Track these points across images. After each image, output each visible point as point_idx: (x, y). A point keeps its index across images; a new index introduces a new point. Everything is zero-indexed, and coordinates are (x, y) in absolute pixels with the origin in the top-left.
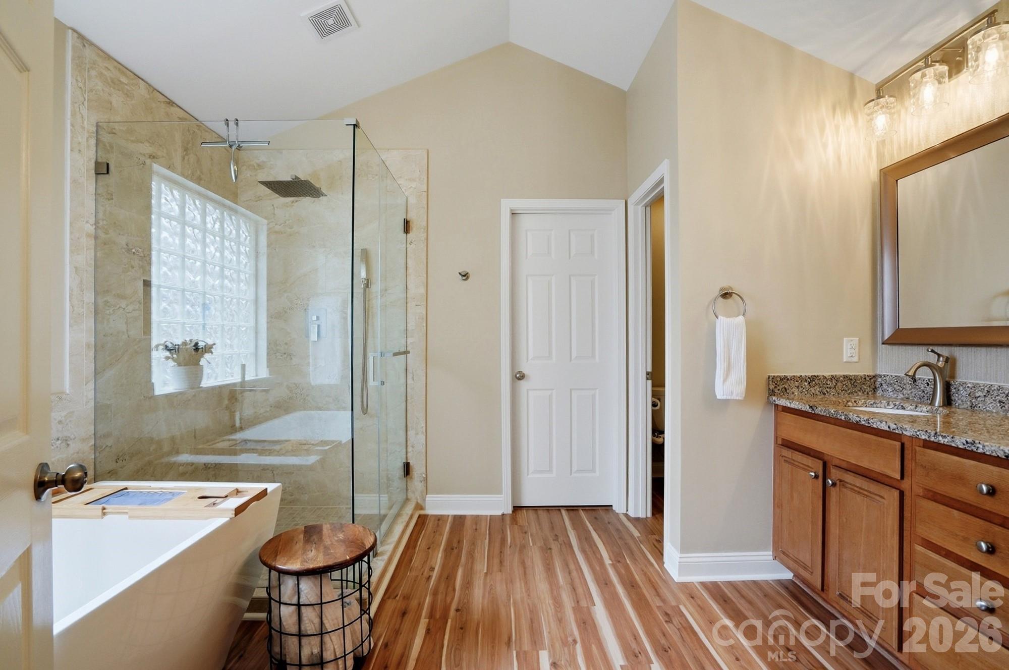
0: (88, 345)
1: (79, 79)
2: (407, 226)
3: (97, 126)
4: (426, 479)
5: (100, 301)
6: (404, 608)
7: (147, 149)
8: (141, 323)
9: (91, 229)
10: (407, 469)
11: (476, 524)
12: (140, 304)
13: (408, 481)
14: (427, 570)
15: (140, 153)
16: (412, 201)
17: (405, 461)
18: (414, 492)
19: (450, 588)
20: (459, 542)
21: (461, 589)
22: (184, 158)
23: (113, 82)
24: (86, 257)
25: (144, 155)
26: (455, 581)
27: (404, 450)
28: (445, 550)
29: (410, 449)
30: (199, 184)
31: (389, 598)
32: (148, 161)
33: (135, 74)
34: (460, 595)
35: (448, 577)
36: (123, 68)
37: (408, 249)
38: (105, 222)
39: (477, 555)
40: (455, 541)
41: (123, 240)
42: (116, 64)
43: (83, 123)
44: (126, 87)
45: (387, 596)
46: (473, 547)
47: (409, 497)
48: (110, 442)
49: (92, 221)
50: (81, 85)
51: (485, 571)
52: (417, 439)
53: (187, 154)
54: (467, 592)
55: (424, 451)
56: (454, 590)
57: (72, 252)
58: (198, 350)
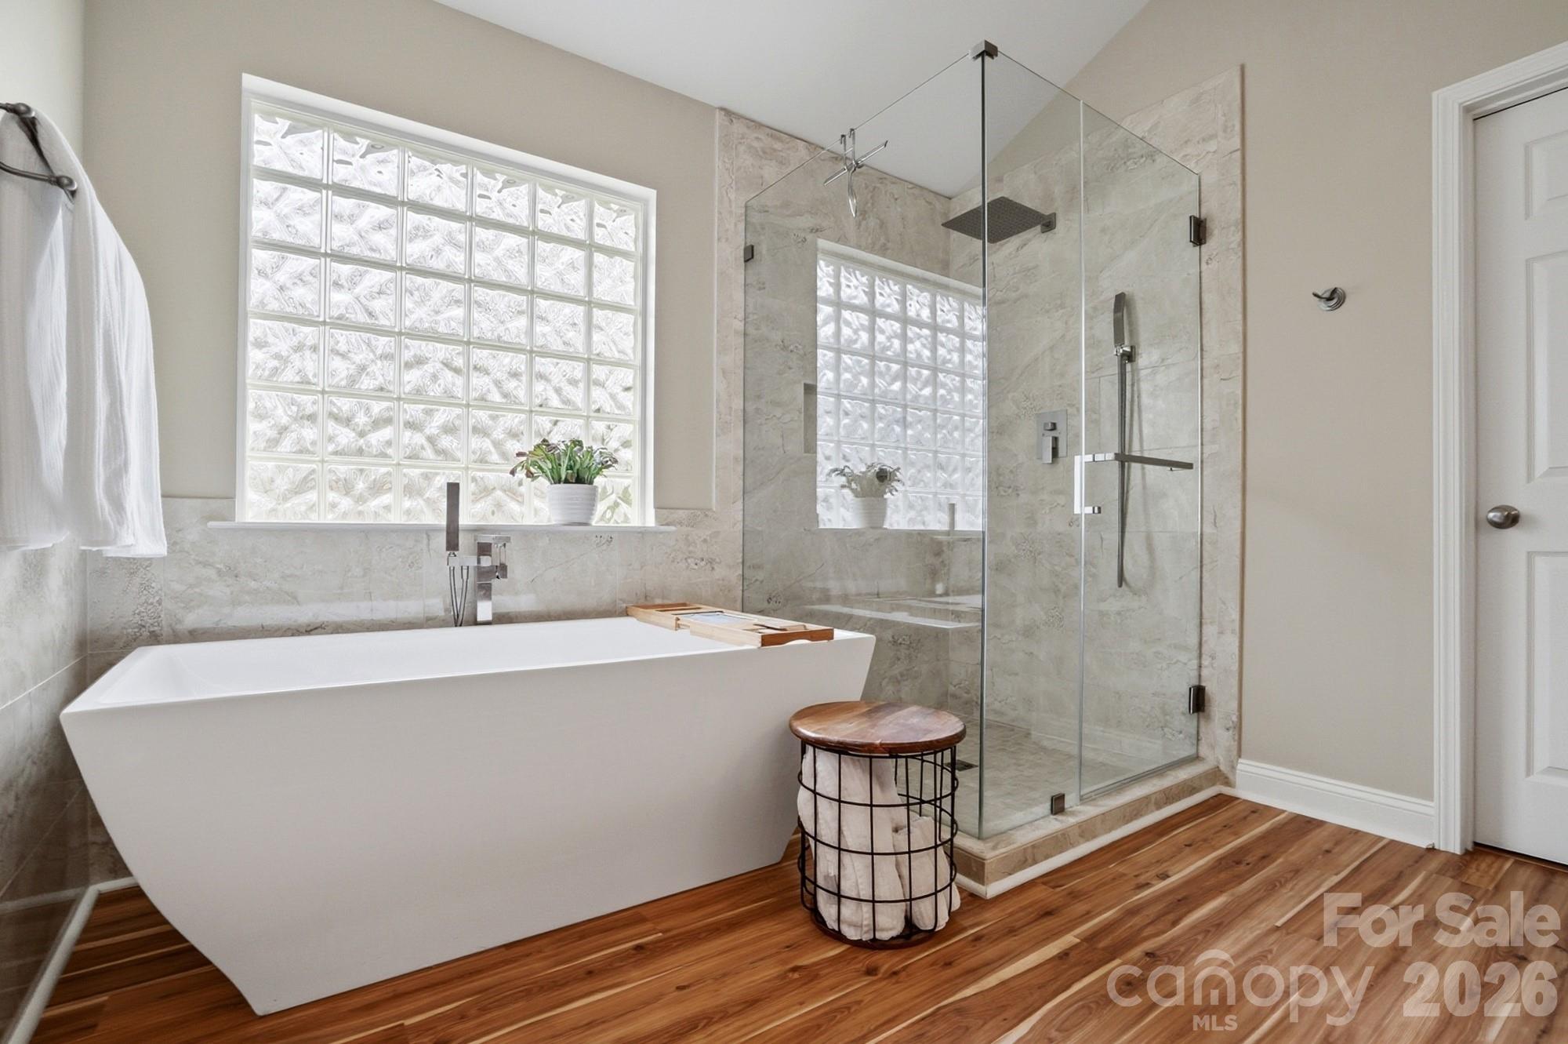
0: (736, 459)
1: (726, 160)
2: (1199, 231)
3: (746, 207)
4: (1239, 727)
5: (750, 408)
6: (1054, 907)
7: (806, 221)
8: (800, 436)
9: (739, 325)
10: (1199, 700)
11: (1337, 843)
12: (800, 413)
13: (1202, 723)
14: (1153, 872)
15: (800, 229)
16: (1210, 179)
17: (1195, 682)
18: (1212, 747)
19: (1171, 917)
20: (1264, 857)
21: (1193, 927)
22: (860, 225)
23: (764, 153)
24: (734, 358)
25: (804, 230)
26: (1189, 911)
27: (1195, 662)
28: (1220, 860)
29: (1206, 662)
30: (884, 256)
31: (1044, 883)
32: (810, 237)
33: (789, 135)
34: (1179, 937)
35: (1184, 899)
36: (775, 133)
37: (1203, 274)
38: (755, 317)
39: (1286, 892)
40: (1260, 853)
41: (777, 337)
42: (768, 130)
43: (731, 207)
44: (781, 154)
45: (1045, 879)
46: (1289, 876)
47: (1202, 754)
48: (760, 575)
49: (741, 315)
50: (728, 166)
51: (1279, 924)
52: (1222, 645)
53: (864, 219)
54: (1200, 937)
55: (1235, 667)
56: (1174, 923)
57: (719, 352)
58: (883, 477)
